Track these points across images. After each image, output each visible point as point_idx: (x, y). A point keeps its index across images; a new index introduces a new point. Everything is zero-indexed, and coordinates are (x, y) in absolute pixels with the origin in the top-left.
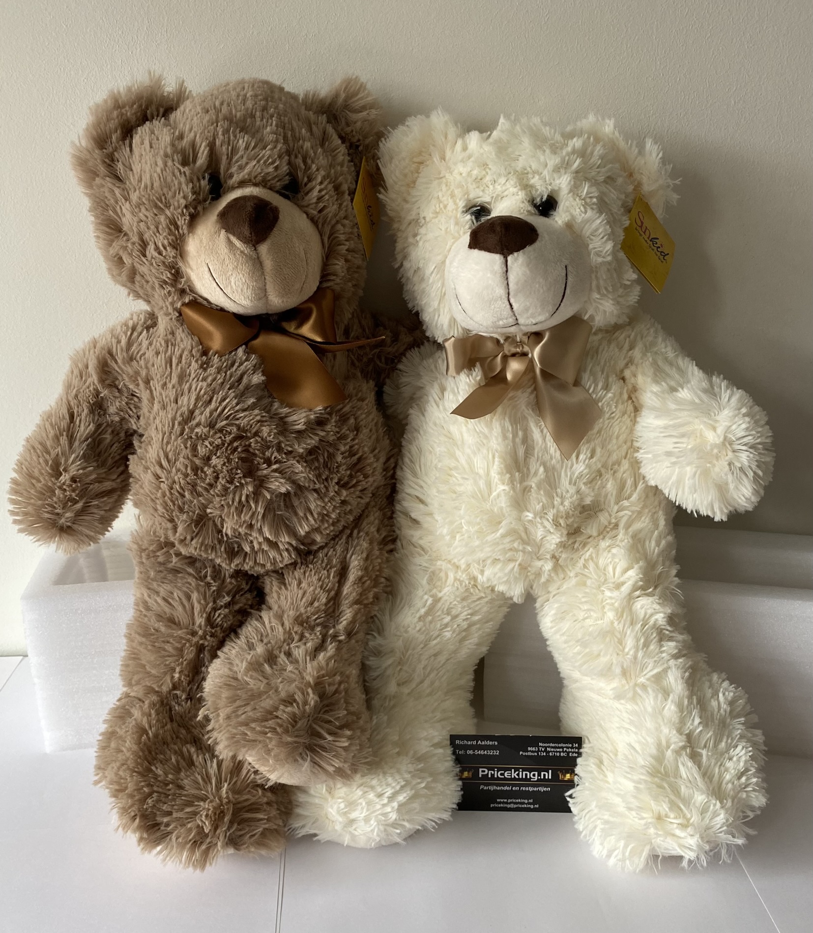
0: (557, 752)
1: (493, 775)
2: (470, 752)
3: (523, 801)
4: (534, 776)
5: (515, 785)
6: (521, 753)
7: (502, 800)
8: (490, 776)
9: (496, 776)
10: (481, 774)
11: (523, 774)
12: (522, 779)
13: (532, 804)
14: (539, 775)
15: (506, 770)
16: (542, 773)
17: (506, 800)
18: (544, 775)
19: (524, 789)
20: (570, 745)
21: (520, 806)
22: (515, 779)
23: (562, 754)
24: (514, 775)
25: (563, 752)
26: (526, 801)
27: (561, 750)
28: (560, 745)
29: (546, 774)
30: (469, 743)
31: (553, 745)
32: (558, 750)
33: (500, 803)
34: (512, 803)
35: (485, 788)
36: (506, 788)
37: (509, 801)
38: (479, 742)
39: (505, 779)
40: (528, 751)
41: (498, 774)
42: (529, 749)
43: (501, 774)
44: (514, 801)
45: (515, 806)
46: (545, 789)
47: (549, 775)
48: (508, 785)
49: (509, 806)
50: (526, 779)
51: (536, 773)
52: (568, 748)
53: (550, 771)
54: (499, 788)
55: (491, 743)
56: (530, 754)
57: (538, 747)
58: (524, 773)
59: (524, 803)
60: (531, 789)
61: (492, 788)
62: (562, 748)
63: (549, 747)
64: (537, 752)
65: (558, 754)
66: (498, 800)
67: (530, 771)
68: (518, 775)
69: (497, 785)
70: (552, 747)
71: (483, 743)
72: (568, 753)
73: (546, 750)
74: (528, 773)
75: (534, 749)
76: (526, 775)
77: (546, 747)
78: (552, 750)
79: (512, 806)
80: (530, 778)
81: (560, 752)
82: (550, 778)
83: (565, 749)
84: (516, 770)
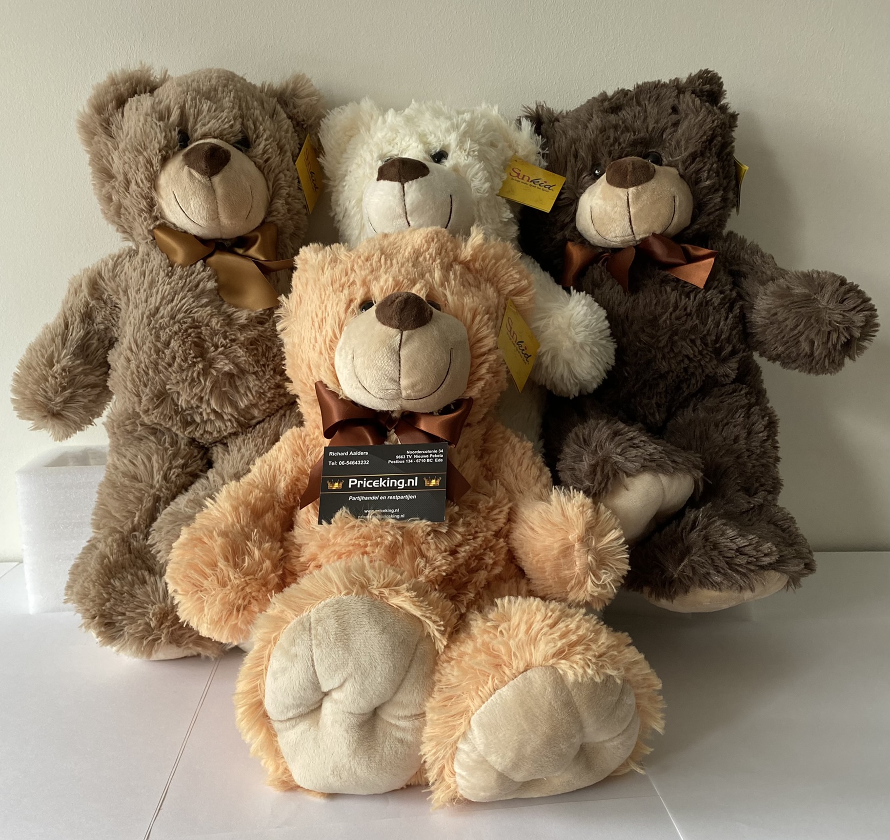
0: (423, 458)
1: (362, 485)
2: (342, 463)
3: (389, 511)
4: (401, 484)
5: (383, 494)
6: (389, 461)
8: (359, 486)
9: (364, 486)
10: (350, 484)
11: (390, 483)
12: (389, 488)
13: (399, 513)
14: (406, 482)
15: (374, 479)
16: (409, 480)
18: (411, 482)
19: (391, 498)
20: (436, 451)
22: (383, 488)
23: (428, 460)
24: (382, 484)
25: (429, 458)
26: (393, 511)
27: (427, 456)
28: (426, 452)
29: (413, 481)
30: (342, 454)
31: (420, 452)
32: (425, 456)
35: (354, 499)
36: (375, 498)
38: (351, 453)
39: (374, 488)
40: (396, 460)
41: (366, 484)
42: (398, 457)
43: (370, 484)
44: (381, 511)
46: (411, 497)
47: (415, 482)
48: (376, 495)
50: (394, 488)
51: (403, 481)
52: (433, 454)
53: (416, 478)
54: (367, 498)
55: (362, 453)
56: (398, 462)
57: (406, 454)
58: (392, 481)
59: (390, 513)
60: (397, 498)
61: (360, 499)
62: (429, 454)
63: (416, 454)
64: (405, 460)
65: (425, 460)
67: (397, 478)
68: (386, 483)
69: (366, 495)
70: (419, 454)
71: (355, 454)
72: (434, 459)
73: (413, 456)
74: (395, 481)
75: (402, 457)
76: (393, 483)
77: (413, 455)
78: (419, 457)
80: (397, 486)
81: (426, 458)
82: (416, 485)
83: (431, 455)
84: (384, 478)
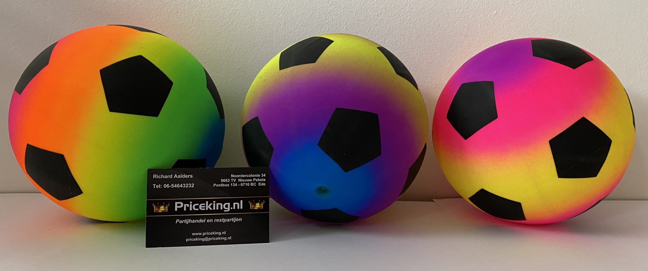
0: (247, 182)
1: (188, 208)
2: (167, 186)
3: (216, 233)
4: (227, 207)
5: (209, 217)
6: (214, 185)
7: (197, 234)
8: (185, 209)
9: (191, 209)
10: (177, 207)
11: (216, 206)
13: (226, 236)
14: (232, 206)
15: (200, 202)
16: (234, 204)
17: (200, 234)
18: (236, 205)
20: (259, 176)
21: (214, 239)
23: (252, 184)
24: (208, 207)
25: (253, 182)
26: (220, 234)
27: (251, 180)
28: (250, 176)
29: (238, 204)
30: (166, 177)
31: (244, 176)
32: (248, 180)
33: (195, 236)
34: (206, 236)
35: (181, 222)
36: (201, 221)
37: (204, 234)
38: (176, 176)
40: (220, 183)
41: (192, 207)
42: (222, 180)
43: (197, 207)
44: (208, 234)
45: (210, 239)
46: (237, 220)
47: (240, 205)
48: (203, 217)
49: (203, 240)
50: (220, 211)
51: (229, 204)
52: (257, 178)
53: (241, 201)
54: (194, 221)
55: (186, 176)
56: (223, 185)
57: (230, 178)
58: (218, 204)
59: (217, 236)
60: (224, 220)
61: (187, 222)
62: (252, 178)
63: (240, 178)
64: (229, 183)
65: (248, 184)
66: (193, 234)
67: (223, 202)
68: (212, 207)
69: (193, 218)
70: (243, 178)
71: (179, 177)
72: (257, 183)
73: (237, 180)
75: (226, 181)
76: (219, 206)
77: (237, 178)
78: (243, 180)
79: (207, 239)
81: (250, 182)
82: (241, 208)
83: (254, 179)
